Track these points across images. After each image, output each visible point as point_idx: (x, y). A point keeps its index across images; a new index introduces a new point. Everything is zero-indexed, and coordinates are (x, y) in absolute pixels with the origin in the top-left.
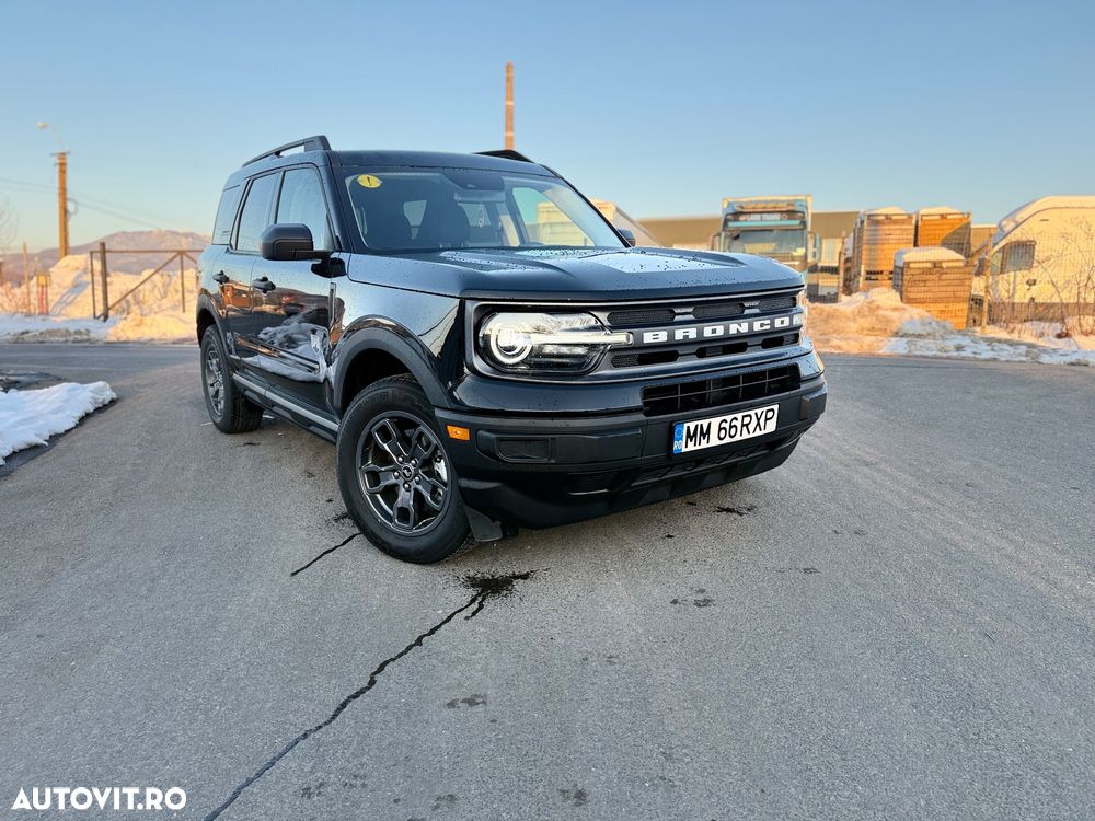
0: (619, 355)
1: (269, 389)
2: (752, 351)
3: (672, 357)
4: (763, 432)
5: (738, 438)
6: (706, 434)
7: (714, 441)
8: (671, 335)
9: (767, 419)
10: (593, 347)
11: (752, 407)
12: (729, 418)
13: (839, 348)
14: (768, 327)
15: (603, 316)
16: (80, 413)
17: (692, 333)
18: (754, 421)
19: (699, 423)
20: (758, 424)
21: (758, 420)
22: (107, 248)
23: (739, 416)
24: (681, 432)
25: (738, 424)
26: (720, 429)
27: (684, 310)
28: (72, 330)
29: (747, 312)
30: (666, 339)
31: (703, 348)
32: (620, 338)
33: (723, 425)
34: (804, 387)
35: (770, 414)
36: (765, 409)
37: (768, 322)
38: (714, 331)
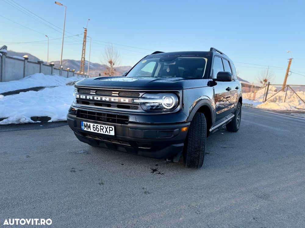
2: (113, 108)
3: (88, 104)
4: (109, 134)
5: (99, 132)
6: (90, 127)
7: (92, 131)
8: (86, 97)
9: (110, 130)
11: (104, 124)
12: (96, 125)
14: (118, 101)
15: (77, 90)
17: (91, 98)
19: (87, 123)
20: (107, 131)
21: (106, 129)
23: (99, 125)
25: (99, 127)
26: (93, 127)
27: (93, 91)
29: (113, 95)
31: (96, 103)
34: (129, 125)
35: (111, 129)
36: (109, 126)
37: (118, 99)
38: (97, 98)
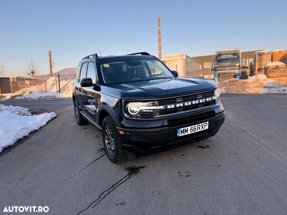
0: (161, 112)
1: (87, 116)
2: (200, 108)
3: (176, 111)
4: (204, 129)
5: (196, 131)
6: (187, 131)
7: (189, 133)
8: (175, 106)
9: (205, 126)
10: (154, 110)
11: (200, 123)
12: (193, 126)
13: (248, 92)
14: (205, 101)
15: (156, 102)
16: (47, 121)
17: (181, 105)
18: (201, 127)
19: (184, 128)
20: (202, 127)
21: (202, 126)
22: (59, 75)
23: (196, 126)
24: (179, 131)
25: (196, 128)
26: (191, 129)
27: (179, 99)
28: (52, 96)
29: (198, 97)
30: (174, 107)
31: (185, 108)
32: (162, 107)
33: (192, 128)
34: (216, 116)
35: (206, 124)
36: (204, 123)
37: (205, 100)
38: (188, 104)
